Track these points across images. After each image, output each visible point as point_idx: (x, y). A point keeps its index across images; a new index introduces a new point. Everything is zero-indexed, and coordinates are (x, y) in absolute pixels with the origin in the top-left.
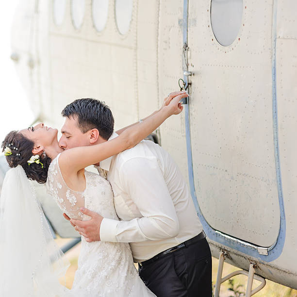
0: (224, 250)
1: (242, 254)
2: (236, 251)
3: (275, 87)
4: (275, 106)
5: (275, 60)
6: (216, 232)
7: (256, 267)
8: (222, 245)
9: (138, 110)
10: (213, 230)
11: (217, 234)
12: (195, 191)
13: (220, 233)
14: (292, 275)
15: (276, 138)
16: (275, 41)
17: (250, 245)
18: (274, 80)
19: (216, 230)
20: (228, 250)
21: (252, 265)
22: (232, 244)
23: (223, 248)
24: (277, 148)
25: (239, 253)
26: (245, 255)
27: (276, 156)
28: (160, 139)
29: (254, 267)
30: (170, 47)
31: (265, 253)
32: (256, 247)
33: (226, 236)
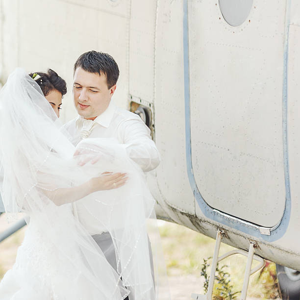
0: (221, 229)
1: (242, 233)
2: (234, 230)
3: (286, 71)
4: (285, 90)
5: (287, 46)
6: (214, 210)
7: (256, 247)
8: (220, 224)
9: (129, 81)
10: (210, 209)
11: (215, 212)
12: (192, 168)
13: (219, 212)
14: (294, 255)
15: (285, 122)
16: (288, 27)
17: (252, 225)
18: (286, 65)
19: (214, 209)
20: (227, 229)
21: (253, 245)
22: (231, 223)
23: (221, 226)
24: (286, 130)
25: (239, 232)
26: (245, 234)
27: (284, 139)
28: (154, 113)
29: (254, 247)
30: (170, 21)
31: (268, 233)
32: (258, 227)
33: (224, 214)
